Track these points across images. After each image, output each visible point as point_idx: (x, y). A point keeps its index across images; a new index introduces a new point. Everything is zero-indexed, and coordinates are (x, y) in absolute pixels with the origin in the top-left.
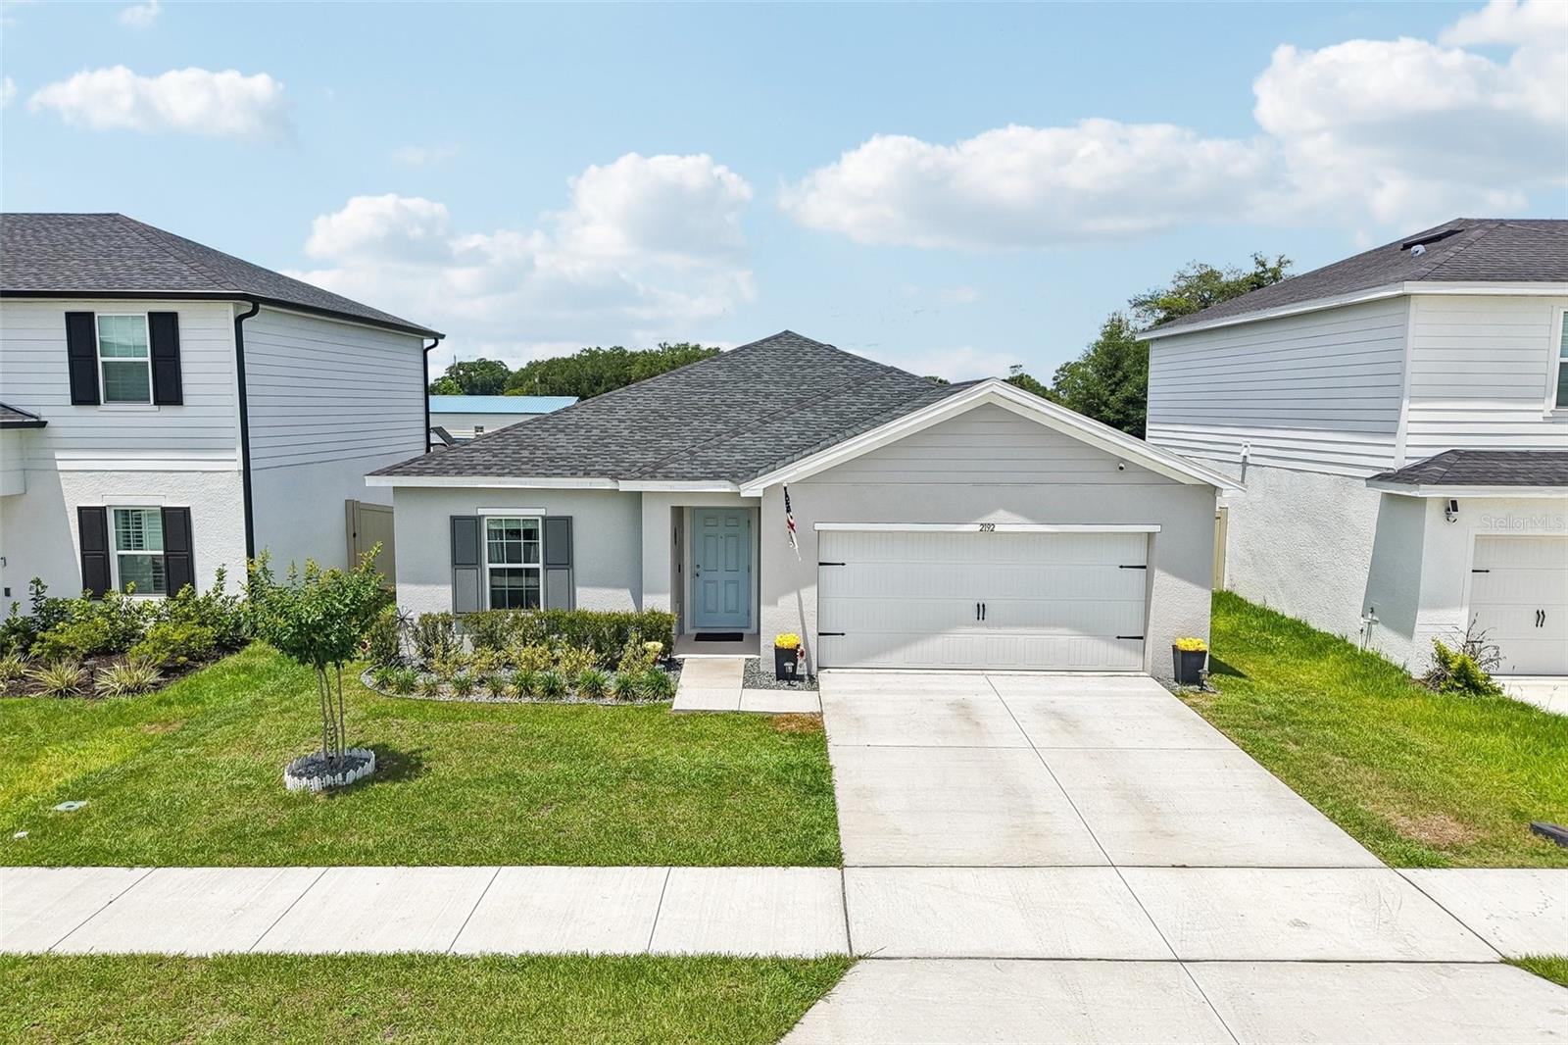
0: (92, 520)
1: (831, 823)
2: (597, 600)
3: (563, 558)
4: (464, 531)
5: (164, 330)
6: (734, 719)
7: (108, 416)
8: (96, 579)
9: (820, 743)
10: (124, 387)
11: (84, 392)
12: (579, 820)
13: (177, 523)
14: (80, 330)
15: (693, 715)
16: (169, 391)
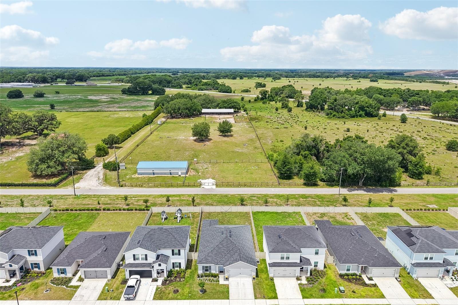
0: (173, 263)
1: (229, 296)
2: (213, 272)
3: (210, 269)
4: (203, 267)
5: (179, 251)
6: (223, 285)
7: (175, 256)
8: (173, 268)
9: (228, 288)
10: (176, 254)
11: (173, 255)
12: (216, 296)
13: (180, 263)
14: (173, 251)
15: (221, 285)
16: (179, 254)
